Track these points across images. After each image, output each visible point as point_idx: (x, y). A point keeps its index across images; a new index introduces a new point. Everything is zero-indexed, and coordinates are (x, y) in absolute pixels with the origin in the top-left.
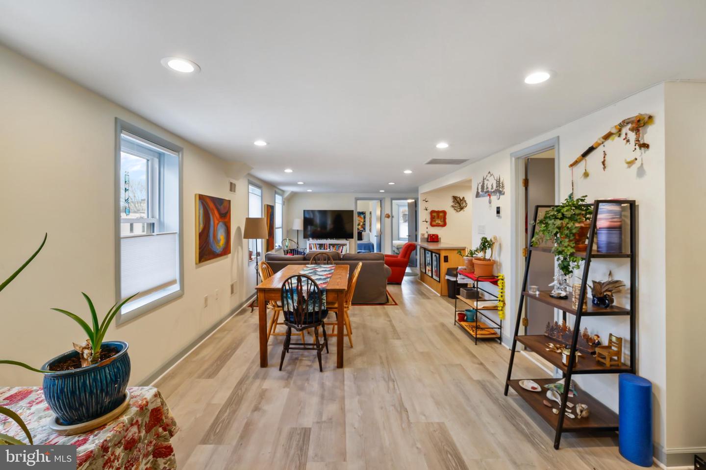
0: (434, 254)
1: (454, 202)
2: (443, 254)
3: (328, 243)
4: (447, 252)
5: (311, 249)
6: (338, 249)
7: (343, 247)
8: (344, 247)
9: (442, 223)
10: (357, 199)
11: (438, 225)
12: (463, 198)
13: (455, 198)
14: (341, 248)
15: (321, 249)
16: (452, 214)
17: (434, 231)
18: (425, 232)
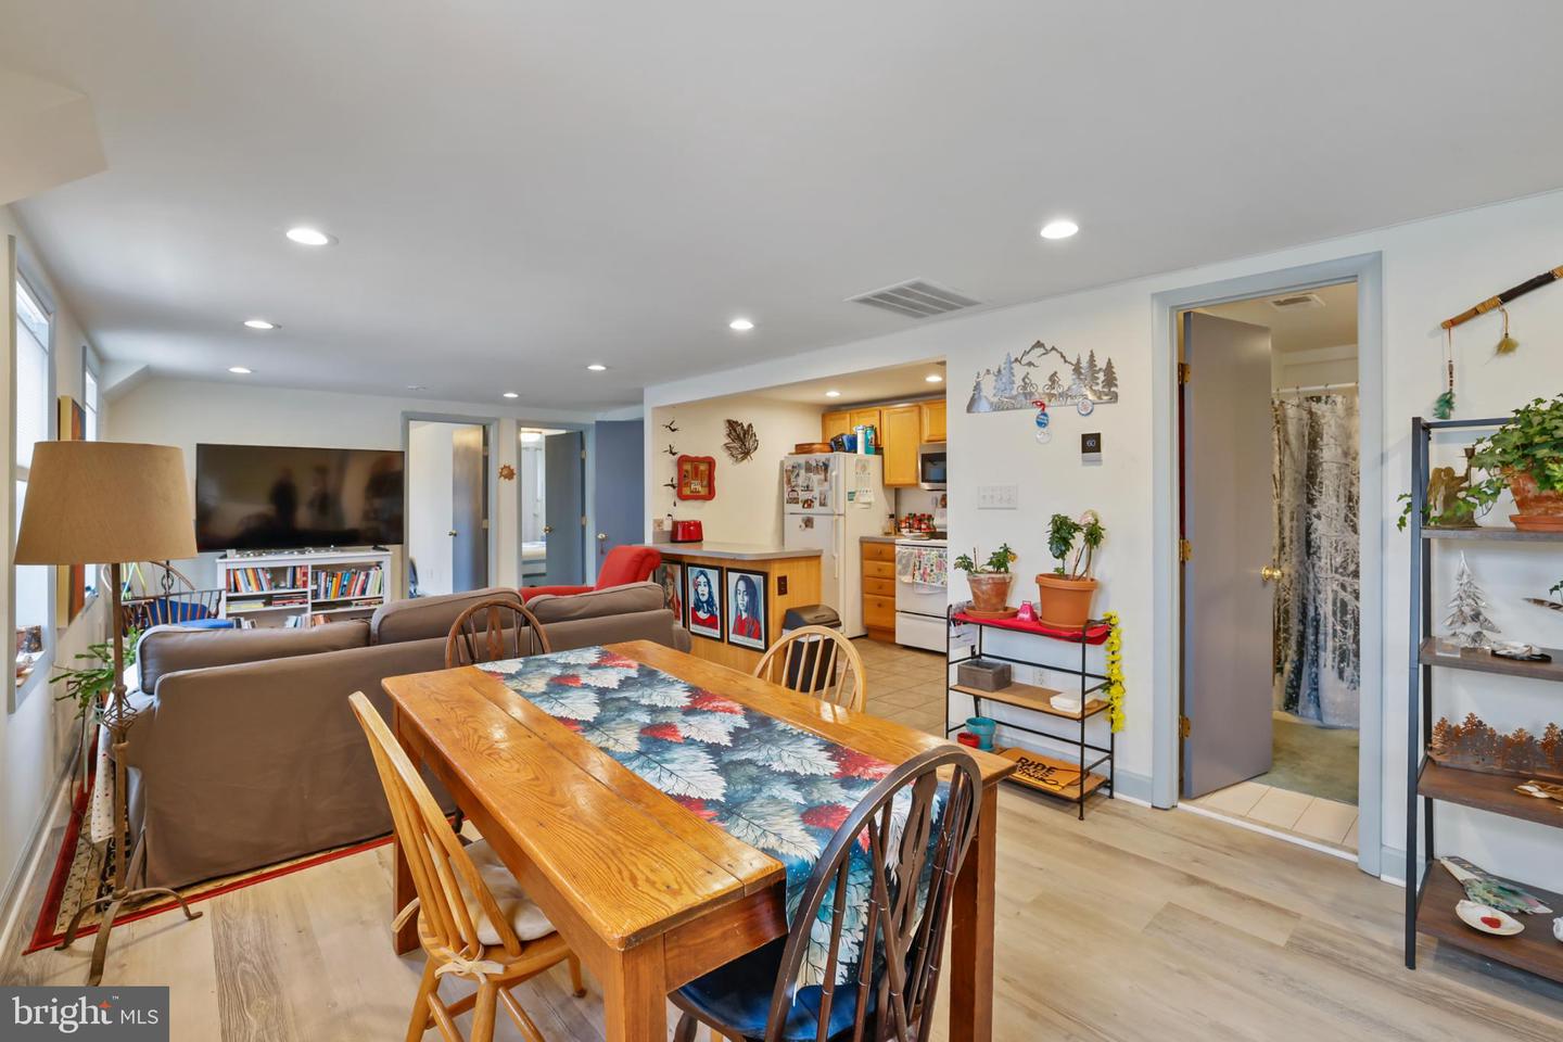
0: (733, 577)
1: (729, 435)
2: (776, 572)
3: (310, 564)
4: (786, 565)
5: (236, 590)
6: (350, 582)
7: (367, 576)
8: (372, 572)
9: (703, 491)
10: (409, 417)
11: (695, 497)
12: (750, 426)
13: (732, 425)
14: (362, 577)
15: (277, 587)
16: (726, 469)
17: (688, 512)
18: (663, 516)
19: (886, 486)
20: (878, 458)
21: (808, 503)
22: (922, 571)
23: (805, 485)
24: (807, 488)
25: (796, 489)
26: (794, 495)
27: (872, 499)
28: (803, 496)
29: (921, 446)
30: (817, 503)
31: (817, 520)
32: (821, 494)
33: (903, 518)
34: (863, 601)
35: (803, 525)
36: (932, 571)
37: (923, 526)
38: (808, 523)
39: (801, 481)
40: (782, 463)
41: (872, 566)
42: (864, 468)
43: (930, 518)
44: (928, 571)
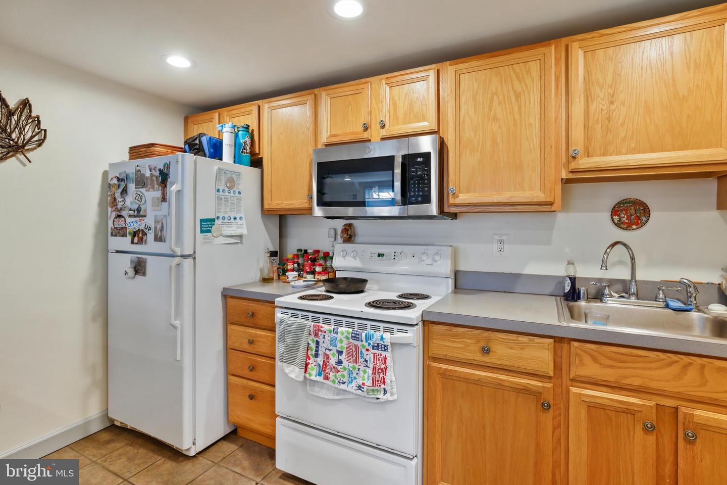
19: (266, 213)
20: (255, 171)
21: (139, 236)
22: (320, 360)
23: (135, 207)
24: (139, 213)
25: (124, 213)
26: (120, 223)
27: (244, 231)
28: (133, 224)
29: (317, 152)
30: (150, 236)
31: (152, 264)
32: (156, 222)
33: (290, 256)
34: (228, 386)
35: (131, 272)
36: (340, 362)
37: (318, 269)
38: (139, 268)
39: (130, 201)
40: (105, 174)
41: (241, 334)
42: (231, 184)
43: (327, 256)
44: (333, 361)
